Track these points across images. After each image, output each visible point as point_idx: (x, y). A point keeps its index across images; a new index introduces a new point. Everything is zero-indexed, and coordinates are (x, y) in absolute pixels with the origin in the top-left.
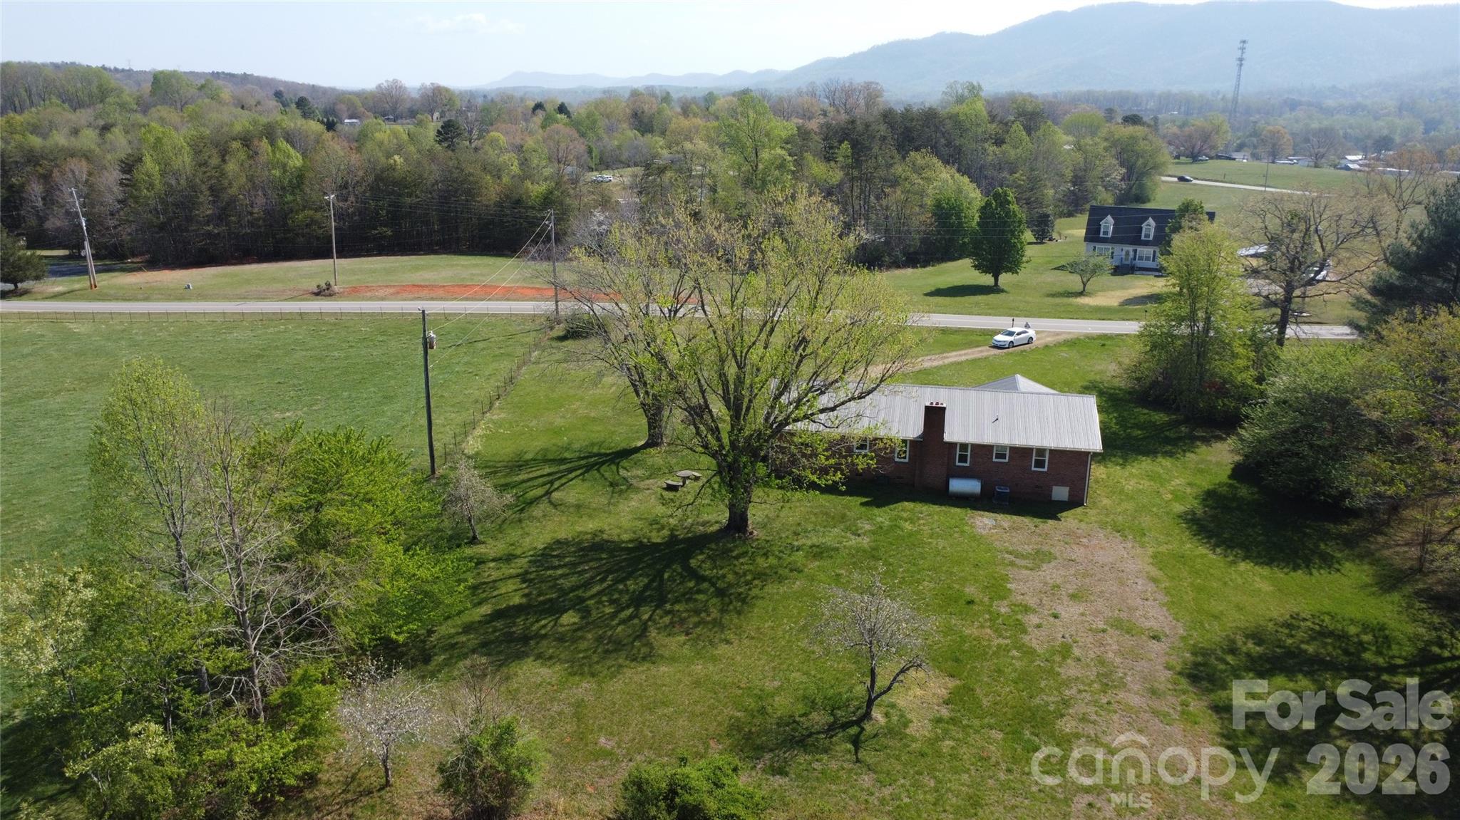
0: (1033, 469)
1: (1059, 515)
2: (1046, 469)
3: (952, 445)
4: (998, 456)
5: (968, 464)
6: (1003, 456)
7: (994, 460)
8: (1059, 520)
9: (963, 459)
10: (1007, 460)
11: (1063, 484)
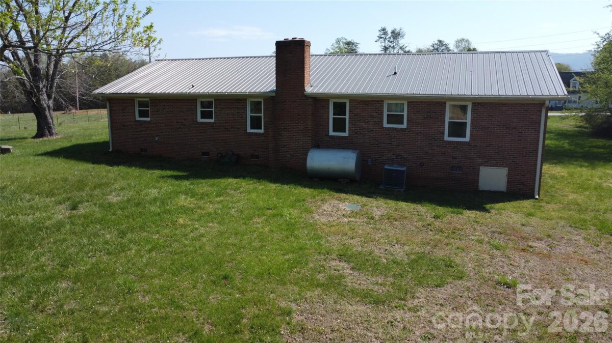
0: (447, 138)
1: (488, 206)
2: (467, 139)
3: (320, 101)
4: (393, 119)
5: (346, 134)
6: (398, 119)
7: (386, 125)
8: (487, 211)
9: (339, 125)
10: (405, 126)
11: (498, 164)
